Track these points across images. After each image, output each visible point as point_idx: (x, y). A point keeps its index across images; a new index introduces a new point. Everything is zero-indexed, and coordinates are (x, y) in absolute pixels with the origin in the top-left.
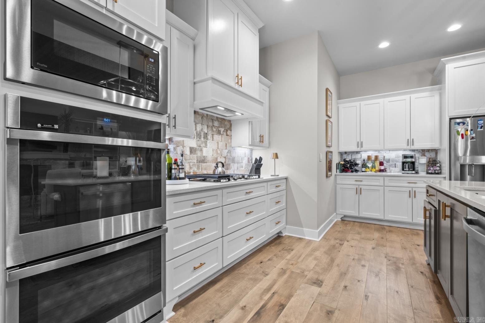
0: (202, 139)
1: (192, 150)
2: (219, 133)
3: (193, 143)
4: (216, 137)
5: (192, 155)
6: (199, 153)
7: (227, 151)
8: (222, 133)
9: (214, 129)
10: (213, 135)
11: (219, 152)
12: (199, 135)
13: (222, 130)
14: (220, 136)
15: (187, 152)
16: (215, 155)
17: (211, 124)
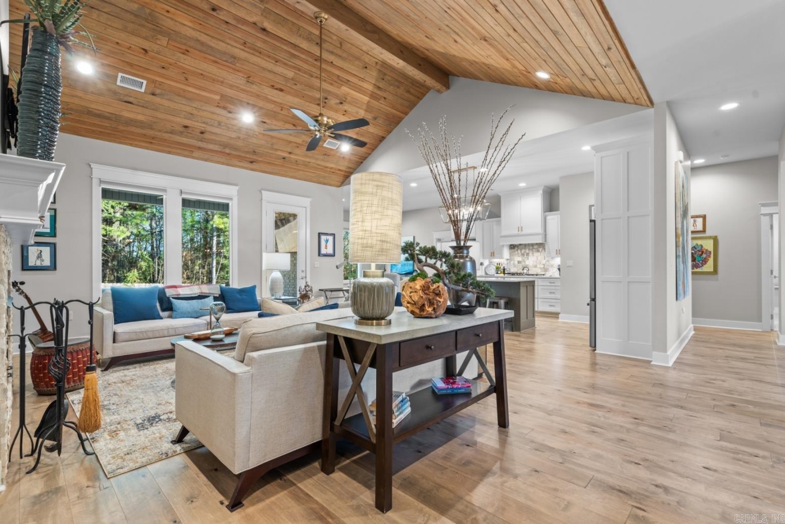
0: (525, 256)
1: (519, 262)
2: (538, 251)
3: (520, 259)
4: (536, 254)
5: (519, 264)
6: (523, 263)
7: (545, 261)
8: (540, 251)
9: (534, 250)
10: (533, 253)
11: (538, 262)
12: (523, 255)
13: (541, 249)
14: (539, 253)
15: (516, 263)
16: (535, 264)
17: (531, 248)
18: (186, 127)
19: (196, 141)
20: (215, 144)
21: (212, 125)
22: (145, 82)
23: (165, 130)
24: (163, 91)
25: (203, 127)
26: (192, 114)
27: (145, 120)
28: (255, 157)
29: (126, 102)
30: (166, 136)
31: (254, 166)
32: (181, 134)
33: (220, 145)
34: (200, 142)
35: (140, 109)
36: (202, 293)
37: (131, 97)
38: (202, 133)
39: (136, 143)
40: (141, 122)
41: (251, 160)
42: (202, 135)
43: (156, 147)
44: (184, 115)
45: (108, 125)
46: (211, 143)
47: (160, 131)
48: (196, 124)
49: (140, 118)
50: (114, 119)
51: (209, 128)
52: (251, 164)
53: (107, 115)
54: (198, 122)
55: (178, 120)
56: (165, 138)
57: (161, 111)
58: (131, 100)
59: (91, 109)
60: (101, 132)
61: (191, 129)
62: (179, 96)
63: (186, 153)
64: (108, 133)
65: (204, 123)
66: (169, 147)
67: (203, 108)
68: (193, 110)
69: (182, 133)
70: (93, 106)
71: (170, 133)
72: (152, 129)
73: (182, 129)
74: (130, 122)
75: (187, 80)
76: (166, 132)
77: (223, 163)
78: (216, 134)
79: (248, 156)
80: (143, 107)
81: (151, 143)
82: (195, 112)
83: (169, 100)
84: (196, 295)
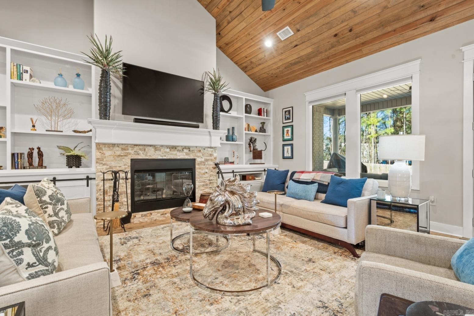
18: (336, 35)
19: (354, 41)
20: (370, 31)
21: (350, 18)
22: (288, 27)
23: (328, 48)
24: (300, 24)
25: (346, 25)
26: (328, 23)
27: (313, 50)
28: (430, 12)
29: (295, 47)
30: (332, 51)
31: (440, 22)
32: (339, 43)
33: (376, 28)
34: (357, 39)
35: (303, 46)
36: (314, 179)
37: (293, 41)
38: (351, 31)
39: (324, 67)
40: (312, 52)
41: (429, 18)
42: (352, 32)
43: (335, 63)
44: (326, 28)
45: (303, 66)
46: (366, 33)
47: (326, 51)
48: (338, 27)
49: (309, 50)
50: (302, 61)
51: (351, 23)
52: (433, 22)
53: (297, 60)
54: (338, 25)
55: (325, 35)
56: (334, 53)
57: (312, 37)
58: (295, 43)
59: (290, 62)
60: (305, 71)
61: (340, 34)
62: (308, 18)
63: (358, 54)
64: (308, 70)
65: (342, 22)
66: (342, 58)
67: (329, 11)
68: (325, 19)
69: (338, 41)
70: (289, 60)
71: (333, 47)
72: (321, 53)
73: (335, 39)
74: (309, 57)
75: (300, 3)
76: (330, 49)
77: (399, 43)
78: (362, 22)
79: (418, 17)
80: (303, 43)
81: (330, 62)
82: (328, 20)
83: (308, 26)
84: (310, 181)
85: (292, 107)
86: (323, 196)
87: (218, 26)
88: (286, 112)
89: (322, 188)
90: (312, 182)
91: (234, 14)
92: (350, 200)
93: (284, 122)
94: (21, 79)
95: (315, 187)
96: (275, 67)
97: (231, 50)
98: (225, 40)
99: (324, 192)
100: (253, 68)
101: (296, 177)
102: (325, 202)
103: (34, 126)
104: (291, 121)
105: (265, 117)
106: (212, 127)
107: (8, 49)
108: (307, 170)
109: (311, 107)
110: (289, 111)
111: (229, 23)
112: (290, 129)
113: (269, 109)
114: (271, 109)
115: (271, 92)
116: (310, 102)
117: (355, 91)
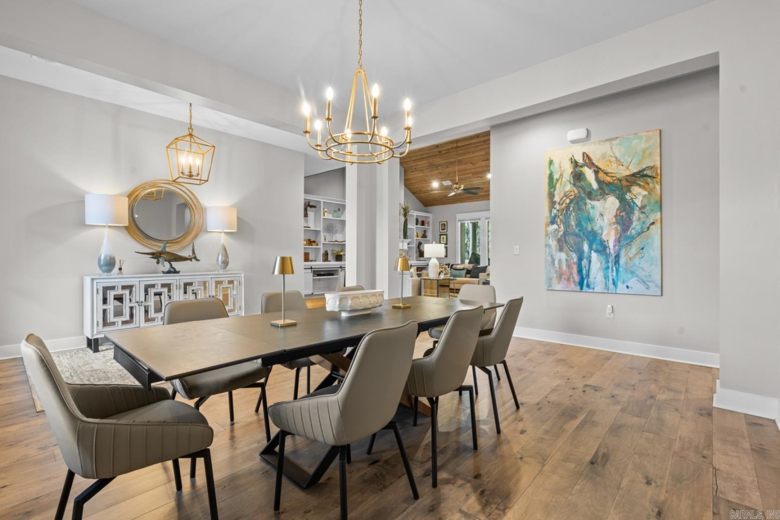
22: (448, 181)
85: (447, 222)
86: (469, 275)
87: (405, 171)
88: (442, 224)
89: (468, 272)
90: (463, 269)
91: (417, 170)
92: (480, 274)
93: (441, 231)
94: (324, 216)
95: (464, 272)
96: (437, 195)
97: (408, 182)
98: (407, 178)
99: (469, 274)
100: (421, 193)
101: (454, 267)
102: (470, 277)
103: (325, 239)
104: (446, 231)
105: (427, 227)
106: (403, 237)
107: (322, 201)
108: (457, 263)
109: (460, 224)
110: (445, 224)
111: (412, 172)
112: (445, 236)
113: (429, 221)
114: (431, 220)
115: (430, 208)
116: (459, 221)
117: (484, 218)
